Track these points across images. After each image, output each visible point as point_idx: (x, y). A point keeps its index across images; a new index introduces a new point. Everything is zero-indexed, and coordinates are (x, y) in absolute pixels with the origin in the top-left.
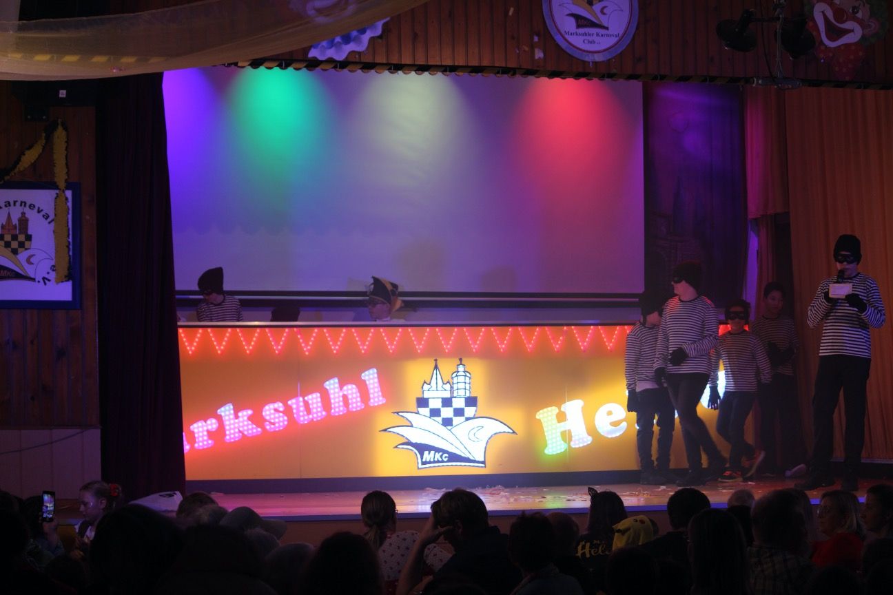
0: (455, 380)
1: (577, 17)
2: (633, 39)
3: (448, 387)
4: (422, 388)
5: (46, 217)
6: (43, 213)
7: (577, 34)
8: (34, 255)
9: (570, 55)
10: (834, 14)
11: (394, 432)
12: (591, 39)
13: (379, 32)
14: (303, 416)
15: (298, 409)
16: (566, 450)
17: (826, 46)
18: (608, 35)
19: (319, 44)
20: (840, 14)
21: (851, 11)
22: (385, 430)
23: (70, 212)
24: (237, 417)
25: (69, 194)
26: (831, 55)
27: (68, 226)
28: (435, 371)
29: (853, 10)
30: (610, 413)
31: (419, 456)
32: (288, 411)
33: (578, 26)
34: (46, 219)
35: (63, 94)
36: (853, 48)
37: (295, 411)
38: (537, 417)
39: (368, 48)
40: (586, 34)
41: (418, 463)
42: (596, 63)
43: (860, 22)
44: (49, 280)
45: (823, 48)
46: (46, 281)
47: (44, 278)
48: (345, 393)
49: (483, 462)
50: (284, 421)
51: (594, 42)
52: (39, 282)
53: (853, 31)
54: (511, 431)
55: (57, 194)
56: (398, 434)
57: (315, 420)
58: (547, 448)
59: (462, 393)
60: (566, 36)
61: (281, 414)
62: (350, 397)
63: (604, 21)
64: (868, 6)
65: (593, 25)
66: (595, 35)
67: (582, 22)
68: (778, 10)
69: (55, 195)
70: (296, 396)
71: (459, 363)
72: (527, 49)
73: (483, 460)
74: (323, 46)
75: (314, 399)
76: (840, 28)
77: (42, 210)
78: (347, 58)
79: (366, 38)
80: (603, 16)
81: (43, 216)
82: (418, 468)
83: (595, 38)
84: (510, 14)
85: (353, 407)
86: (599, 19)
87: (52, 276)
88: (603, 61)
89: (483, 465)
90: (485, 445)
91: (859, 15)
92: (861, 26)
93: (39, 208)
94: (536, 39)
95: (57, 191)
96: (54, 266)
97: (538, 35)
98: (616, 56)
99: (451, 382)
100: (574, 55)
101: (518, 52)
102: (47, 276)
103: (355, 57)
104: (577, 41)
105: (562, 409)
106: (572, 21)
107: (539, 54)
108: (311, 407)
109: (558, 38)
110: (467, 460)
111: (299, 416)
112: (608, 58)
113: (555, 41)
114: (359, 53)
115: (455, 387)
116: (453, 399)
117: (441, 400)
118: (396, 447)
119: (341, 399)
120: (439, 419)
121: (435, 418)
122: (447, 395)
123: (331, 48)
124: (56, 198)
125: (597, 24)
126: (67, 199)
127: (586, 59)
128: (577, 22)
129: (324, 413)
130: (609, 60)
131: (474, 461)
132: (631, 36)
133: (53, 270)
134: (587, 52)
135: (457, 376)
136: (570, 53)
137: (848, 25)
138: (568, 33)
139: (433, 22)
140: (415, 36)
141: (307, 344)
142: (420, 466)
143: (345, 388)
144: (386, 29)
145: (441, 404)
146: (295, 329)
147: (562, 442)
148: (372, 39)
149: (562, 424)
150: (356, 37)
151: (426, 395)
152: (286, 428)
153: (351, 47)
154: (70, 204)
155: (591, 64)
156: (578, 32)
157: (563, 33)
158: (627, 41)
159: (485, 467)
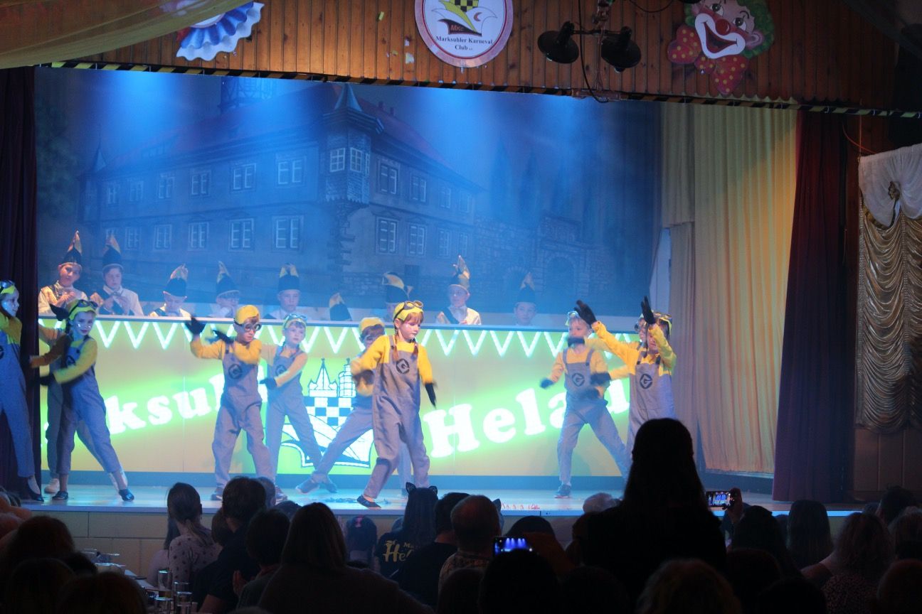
0: (342, 380)
1: (450, 23)
2: (507, 46)
3: (334, 386)
4: (309, 386)
7: (449, 40)
9: (441, 60)
10: (716, 24)
12: (462, 44)
13: (248, 33)
14: (188, 411)
15: (182, 403)
16: (452, 453)
17: (705, 56)
18: (481, 42)
19: (188, 44)
20: (722, 26)
21: (734, 22)
24: (121, 410)
26: (711, 66)
28: (322, 371)
29: (737, 22)
30: (498, 418)
31: (303, 454)
32: (173, 406)
33: (451, 32)
36: (735, 59)
37: (179, 406)
39: (237, 49)
40: (458, 40)
41: (302, 461)
42: (467, 69)
43: (743, 34)
45: (703, 59)
49: (368, 463)
50: (168, 415)
51: (466, 48)
53: (735, 43)
57: (200, 415)
58: (433, 451)
59: (348, 393)
60: (439, 42)
61: (166, 408)
63: (476, 27)
64: (753, 18)
65: (466, 31)
66: (467, 41)
67: (454, 27)
68: (600, 22)
70: (181, 391)
71: (346, 363)
72: (397, 54)
73: (367, 460)
74: (191, 46)
75: (200, 394)
76: (723, 40)
78: (215, 58)
79: (235, 39)
80: (478, 22)
83: (467, 44)
84: (381, 18)
88: (476, 67)
89: (368, 466)
90: (370, 446)
91: (743, 27)
92: (745, 38)
94: (407, 43)
97: (410, 39)
98: (488, 63)
99: (338, 382)
100: (447, 62)
101: (388, 56)
103: (224, 58)
104: (449, 47)
105: (450, 413)
106: (445, 27)
107: (409, 59)
108: (196, 402)
109: (430, 44)
110: (352, 460)
111: (183, 411)
112: (481, 64)
114: (228, 54)
115: (342, 386)
116: (340, 399)
117: (327, 399)
118: (280, 445)
120: (325, 419)
121: (322, 418)
122: (334, 394)
123: (200, 48)
125: (469, 29)
127: (458, 64)
128: (450, 27)
129: (209, 409)
130: (481, 66)
131: (359, 462)
132: (505, 43)
134: (459, 57)
135: (344, 376)
136: (441, 58)
137: (731, 37)
138: (440, 39)
139: (303, 25)
140: (285, 38)
142: (304, 464)
144: (256, 30)
145: (327, 404)
147: (449, 446)
148: (241, 41)
149: (450, 427)
150: (224, 37)
151: (312, 394)
152: (170, 422)
153: (220, 47)
155: (462, 71)
156: (450, 38)
157: (435, 38)
158: (501, 47)
159: (370, 467)
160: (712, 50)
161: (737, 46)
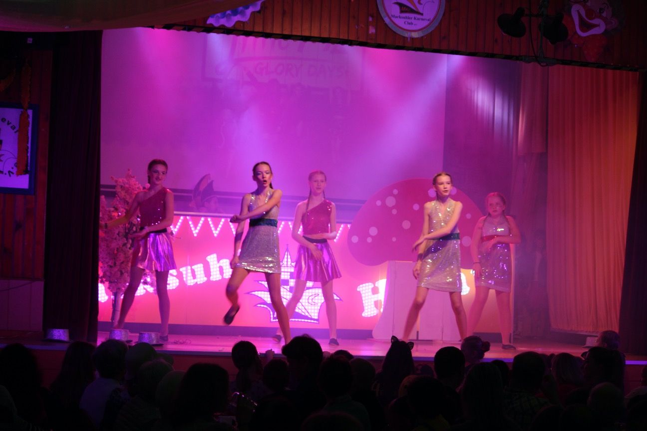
1: (401, 5)
2: (440, 23)
3: (295, 264)
5: (13, 127)
6: (11, 125)
7: (400, 18)
8: (3, 155)
9: (394, 32)
10: (586, 12)
11: (255, 295)
12: (410, 21)
13: (258, 8)
14: (191, 280)
15: (186, 274)
16: (377, 315)
17: (579, 36)
18: (422, 20)
19: (215, 14)
20: (590, 13)
21: (598, 11)
22: (248, 293)
23: (30, 125)
25: (30, 112)
26: (582, 42)
27: (28, 135)
28: (286, 253)
29: (600, 11)
31: (271, 313)
32: (180, 276)
33: (402, 12)
34: (13, 129)
35: (30, 41)
36: (598, 38)
37: (184, 276)
38: (358, 290)
39: (249, 19)
40: (406, 18)
41: (271, 318)
42: (413, 39)
43: (604, 20)
44: (13, 173)
45: (576, 37)
46: (11, 174)
47: (9, 172)
48: (221, 265)
49: (317, 320)
50: (175, 283)
51: (412, 24)
52: (6, 174)
53: (598, 26)
54: (338, 298)
55: (22, 112)
56: (258, 296)
57: (198, 283)
58: (364, 312)
60: (392, 18)
61: (175, 278)
62: (224, 268)
63: (420, 8)
64: (612, 8)
65: (412, 11)
66: (413, 19)
67: (404, 9)
68: (543, 8)
69: (20, 113)
70: (186, 265)
72: (363, 26)
73: (316, 318)
74: (218, 16)
75: (199, 268)
76: (590, 23)
77: (11, 123)
78: (234, 25)
79: (249, 11)
80: (419, 5)
81: (11, 127)
82: (271, 322)
83: (413, 21)
85: (226, 276)
86: (417, 8)
87: (15, 170)
88: (417, 38)
89: (317, 322)
90: (319, 308)
91: (604, 15)
92: (605, 23)
93: (8, 121)
94: (371, 19)
95: (22, 110)
96: (16, 163)
97: (372, 16)
98: (427, 35)
100: (397, 32)
101: (357, 28)
102: (11, 170)
103: (240, 26)
104: (400, 22)
105: (376, 285)
106: (397, 8)
107: (372, 30)
108: (196, 273)
109: (387, 20)
110: (306, 317)
111: (187, 280)
112: (422, 35)
113: (384, 21)
114: (243, 23)
117: (289, 274)
118: (256, 306)
119: (218, 269)
120: (288, 287)
121: (285, 287)
122: (294, 270)
123: (223, 18)
124: (21, 115)
125: (414, 10)
126: (28, 116)
127: (406, 35)
128: (401, 8)
129: (205, 279)
130: (422, 37)
131: (311, 319)
132: (439, 21)
133: (16, 166)
134: (407, 30)
136: (394, 30)
137: (596, 21)
138: (394, 16)
139: (297, 4)
140: (284, 13)
141: (196, 229)
142: (272, 320)
143: (221, 261)
144: (264, 7)
145: (289, 277)
146: (188, 217)
147: (375, 308)
148: (253, 13)
149: (376, 296)
150: (241, 11)
152: (178, 288)
153: (238, 18)
154: (30, 120)
155: (409, 39)
156: (401, 16)
157: (390, 16)
158: (436, 24)
159: (319, 323)
160: (583, 31)
161: (600, 28)
